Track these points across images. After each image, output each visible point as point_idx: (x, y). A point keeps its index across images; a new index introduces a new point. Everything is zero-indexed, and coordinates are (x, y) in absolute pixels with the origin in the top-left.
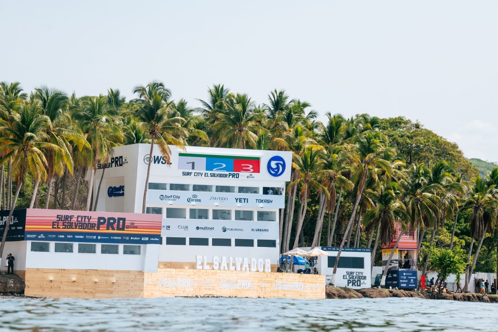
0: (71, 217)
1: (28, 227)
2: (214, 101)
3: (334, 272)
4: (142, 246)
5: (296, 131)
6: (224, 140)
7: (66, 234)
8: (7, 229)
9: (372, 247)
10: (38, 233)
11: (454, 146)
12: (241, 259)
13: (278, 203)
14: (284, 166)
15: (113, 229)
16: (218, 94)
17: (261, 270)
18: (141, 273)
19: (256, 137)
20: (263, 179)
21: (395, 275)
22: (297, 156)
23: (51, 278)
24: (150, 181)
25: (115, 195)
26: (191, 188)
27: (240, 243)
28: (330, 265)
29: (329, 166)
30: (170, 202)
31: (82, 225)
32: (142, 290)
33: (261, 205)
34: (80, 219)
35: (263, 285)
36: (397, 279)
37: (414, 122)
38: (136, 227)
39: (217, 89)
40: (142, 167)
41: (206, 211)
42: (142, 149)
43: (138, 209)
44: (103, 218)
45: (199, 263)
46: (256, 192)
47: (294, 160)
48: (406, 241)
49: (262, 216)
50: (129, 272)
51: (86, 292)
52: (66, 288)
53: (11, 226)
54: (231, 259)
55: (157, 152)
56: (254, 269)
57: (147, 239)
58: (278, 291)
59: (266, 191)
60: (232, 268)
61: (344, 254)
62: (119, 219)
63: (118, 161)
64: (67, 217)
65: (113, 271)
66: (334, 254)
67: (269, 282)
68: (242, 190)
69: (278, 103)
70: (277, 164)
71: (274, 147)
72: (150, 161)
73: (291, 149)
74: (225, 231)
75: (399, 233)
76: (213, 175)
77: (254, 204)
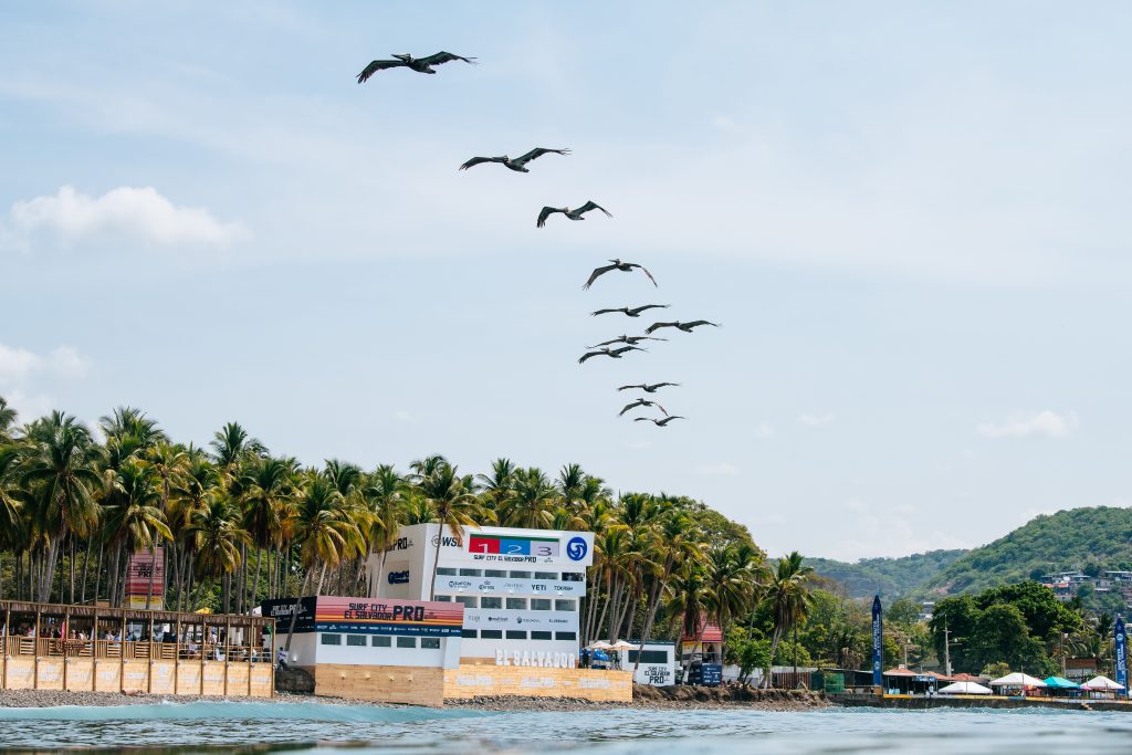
0: (365, 606)
1: (319, 617)
2: (499, 478)
3: (636, 668)
4: (442, 639)
5: (597, 510)
6: (516, 518)
7: (359, 624)
8: (294, 619)
9: (675, 640)
10: (329, 624)
11: (744, 529)
12: (543, 654)
13: (578, 590)
14: (585, 548)
15: (411, 619)
16: (503, 470)
17: (565, 666)
18: (441, 669)
19: (553, 518)
20: (562, 563)
21: (698, 671)
22: (599, 537)
23: (343, 675)
24: (438, 566)
25: (397, 582)
26: (483, 573)
27: (537, 635)
28: (631, 660)
29: (635, 548)
30: (461, 590)
31: (377, 615)
32: (442, 689)
33: (560, 592)
34: (374, 608)
35: (568, 683)
36: (701, 675)
37: (699, 502)
38: (435, 618)
39: (501, 463)
40: (429, 550)
41: (499, 599)
42: (430, 529)
43: (425, 597)
44: (400, 607)
45: (499, 658)
46: (554, 578)
47: (597, 542)
48: (711, 632)
49: (561, 605)
50: (427, 668)
51: (381, 691)
52: (360, 687)
53: (299, 615)
54: (533, 653)
55: (447, 532)
56: (557, 665)
57: (447, 631)
58: (582, 689)
59: (565, 576)
60: (534, 664)
61: (647, 648)
62: (417, 608)
63: (402, 544)
64: (360, 606)
65: (410, 667)
66: (636, 647)
67: (573, 680)
68: (539, 575)
69: (572, 479)
70: (578, 547)
71: (572, 527)
72: (439, 543)
73: (591, 529)
74: (520, 622)
75: (703, 623)
76: (508, 559)
77: (553, 592)
